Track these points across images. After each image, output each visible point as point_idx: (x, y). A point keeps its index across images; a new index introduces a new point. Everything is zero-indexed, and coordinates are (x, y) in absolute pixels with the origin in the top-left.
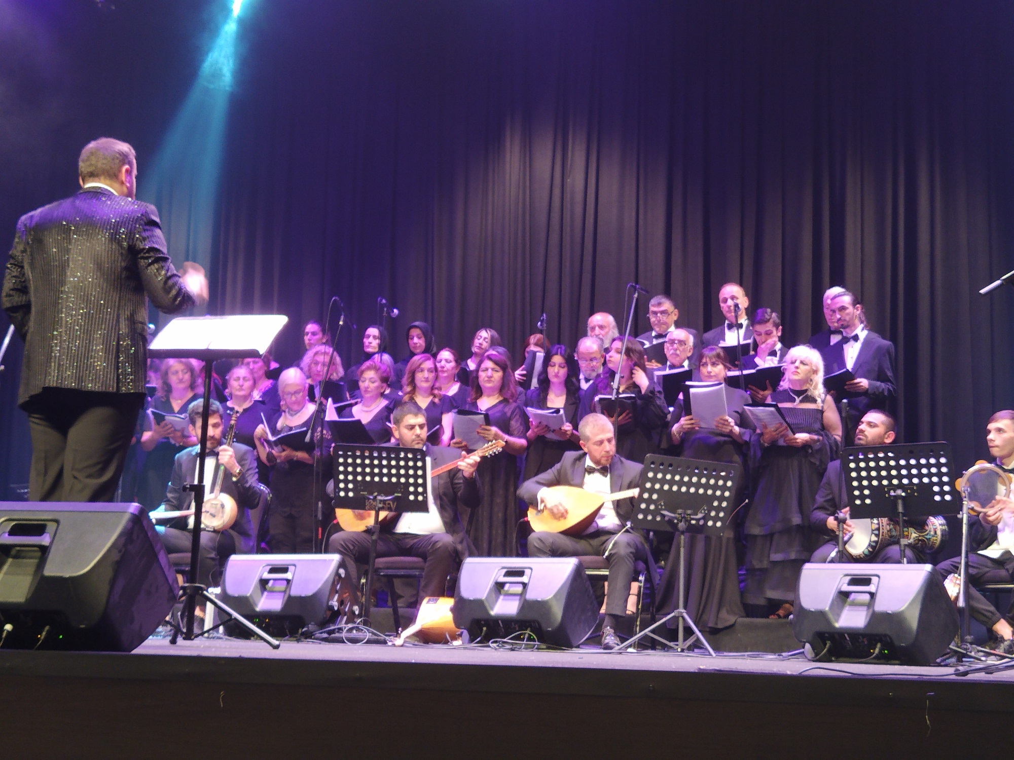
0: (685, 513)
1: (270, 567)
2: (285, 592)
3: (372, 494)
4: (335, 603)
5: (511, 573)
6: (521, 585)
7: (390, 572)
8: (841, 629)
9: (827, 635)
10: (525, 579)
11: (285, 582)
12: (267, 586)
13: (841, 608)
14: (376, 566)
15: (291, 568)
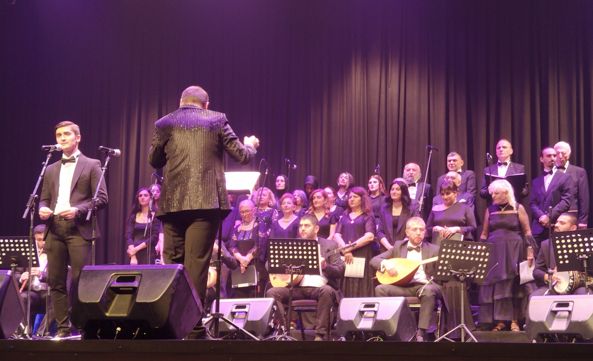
0: (463, 271)
1: (236, 305)
2: (245, 318)
3: (289, 266)
4: (272, 324)
5: (367, 306)
6: (374, 312)
7: (300, 308)
8: (553, 331)
9: (545, 335)
10: (375, 309)
11: (245, 313)
12: (235, 316)
13: (553, 320)
14: (293, 305)
15: (248, 306)
